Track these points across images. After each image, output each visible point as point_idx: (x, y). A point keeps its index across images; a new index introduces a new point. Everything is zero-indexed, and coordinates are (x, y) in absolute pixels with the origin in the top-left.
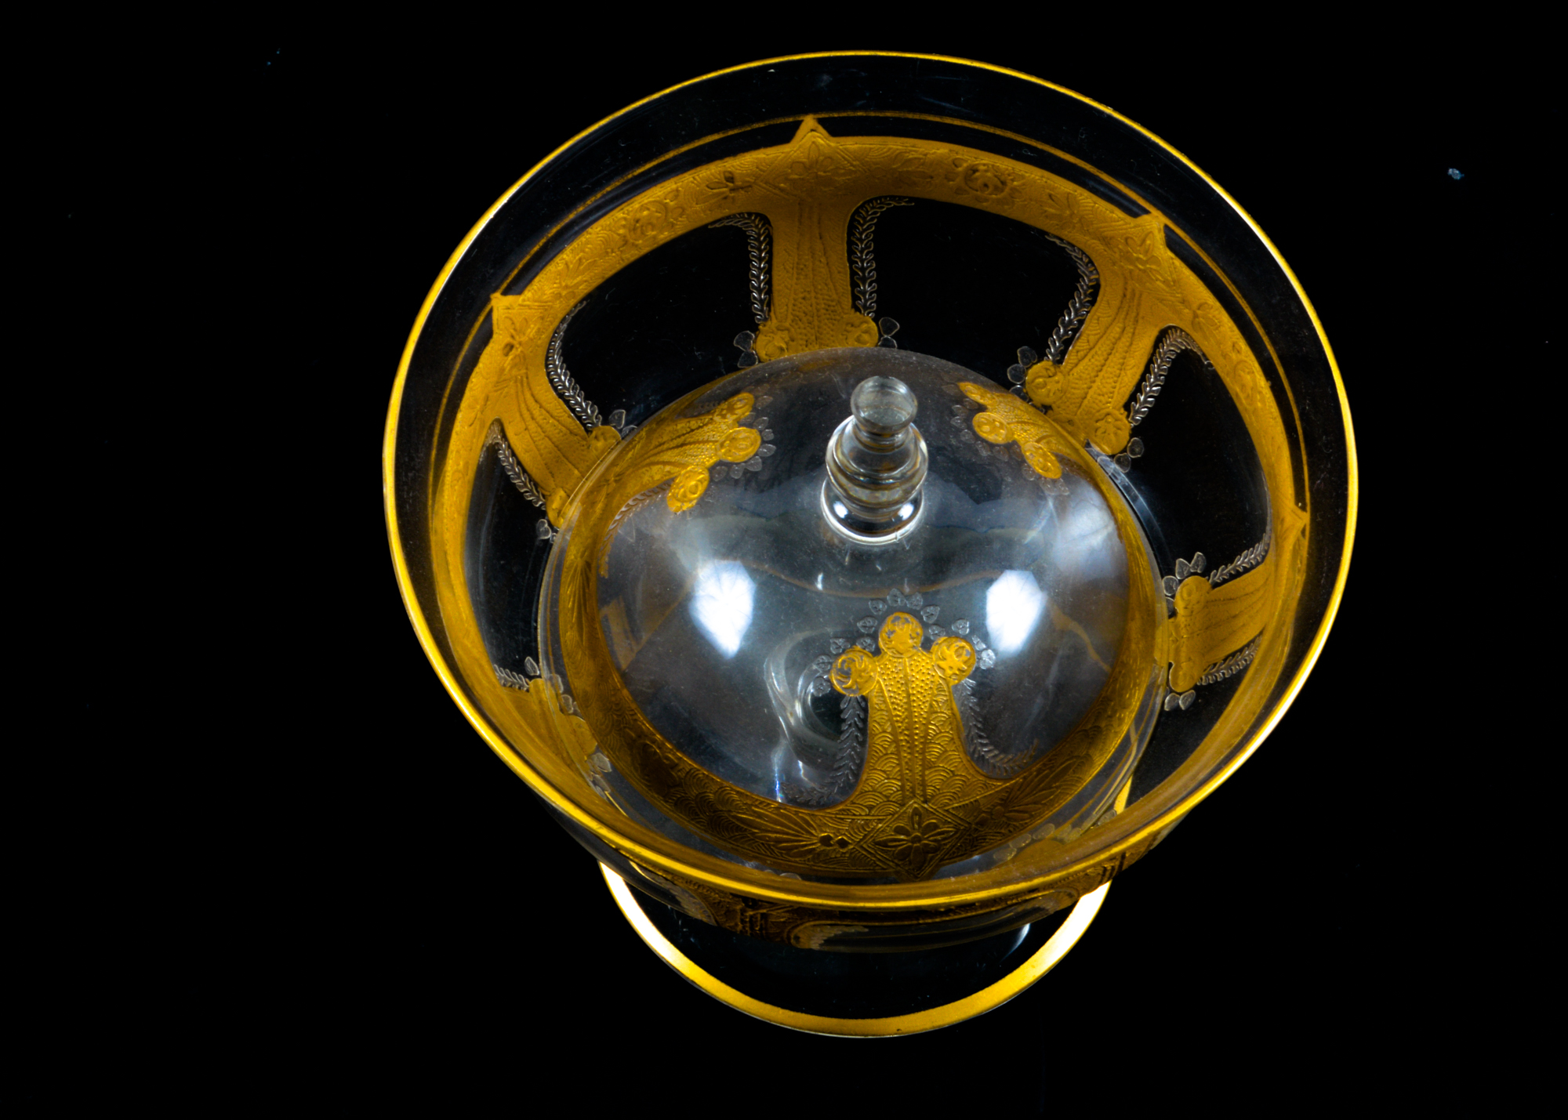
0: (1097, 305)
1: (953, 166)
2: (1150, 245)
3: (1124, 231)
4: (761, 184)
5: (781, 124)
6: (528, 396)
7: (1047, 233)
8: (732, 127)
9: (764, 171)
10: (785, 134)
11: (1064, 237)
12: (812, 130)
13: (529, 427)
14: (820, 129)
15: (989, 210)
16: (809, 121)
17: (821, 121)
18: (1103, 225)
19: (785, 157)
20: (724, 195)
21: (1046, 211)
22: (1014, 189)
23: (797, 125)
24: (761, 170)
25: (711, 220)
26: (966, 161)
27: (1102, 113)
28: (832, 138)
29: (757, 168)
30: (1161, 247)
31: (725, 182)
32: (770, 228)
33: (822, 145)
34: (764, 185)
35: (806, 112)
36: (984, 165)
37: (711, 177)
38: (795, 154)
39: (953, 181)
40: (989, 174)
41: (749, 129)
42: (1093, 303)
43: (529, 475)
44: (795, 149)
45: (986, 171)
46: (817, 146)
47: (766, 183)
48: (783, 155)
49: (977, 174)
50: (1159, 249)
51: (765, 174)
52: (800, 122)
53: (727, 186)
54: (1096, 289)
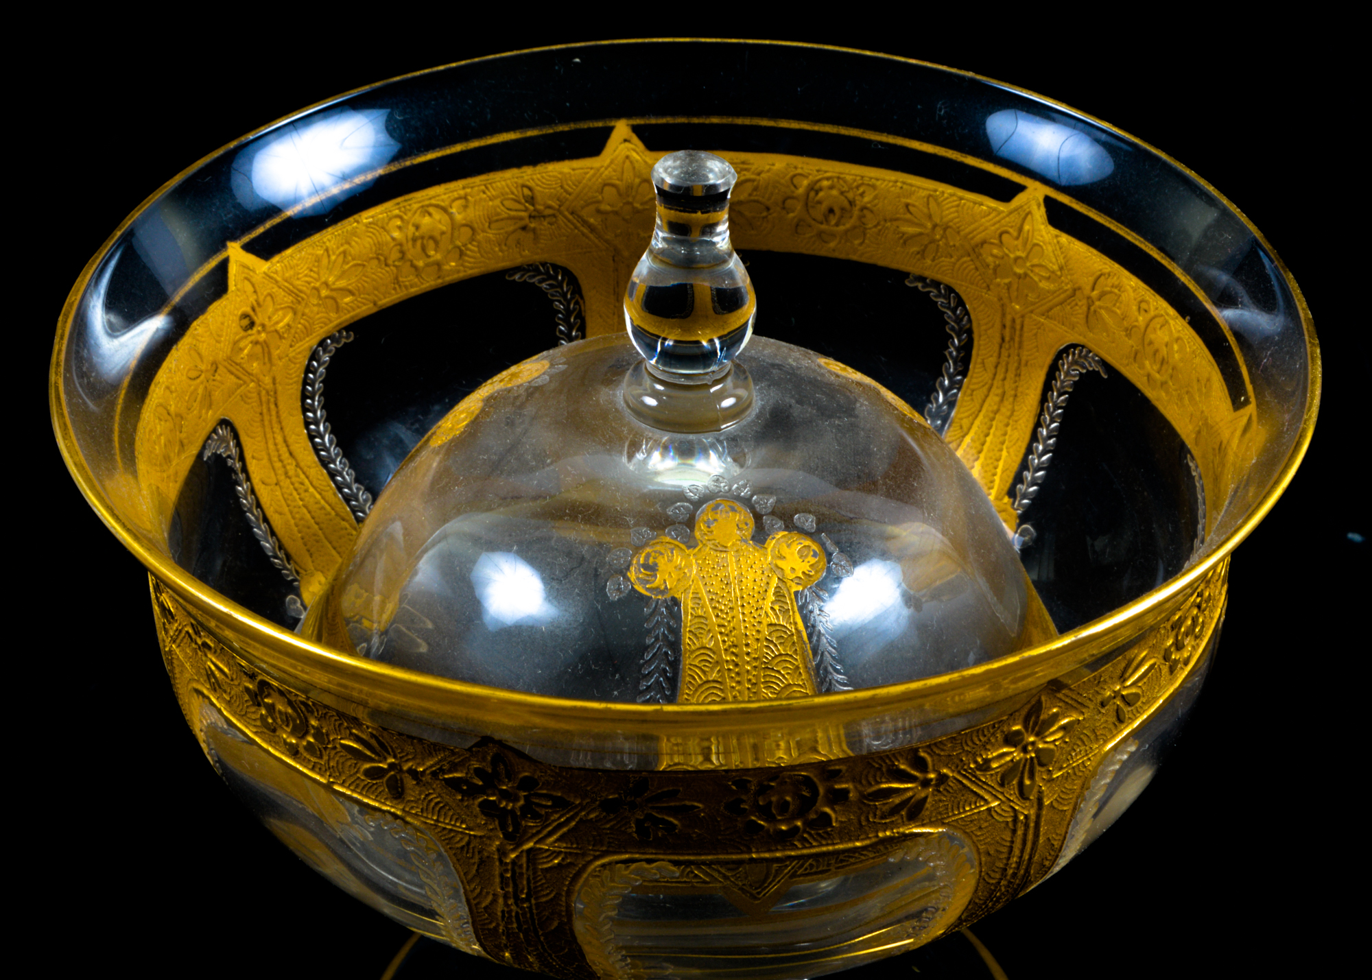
0: (970, 373)
1: (792, 188)
2: (1028, 231)
3: (997, 226)
4: (566, 213)
5: (589, 129)
6: (279, 439)
7: (906, 275)
8: (532, 125)
9: (570, 194)
10: (593, 144)
11: (927, 273)
12: (625, 141)
13: (282, 484)
14: (635, 139)
15: (837, 255)
16: (622, 128)
17: (636, 129)
18: (972, 227)
19: (594, 175)
20: (522, 223)
21: (904, 234)
22: (863, 208)
23: (608, 131)
24: (566, 191)
25: (506, 264)
26: (805, 176)
27: (963, 78)
28: (648, 153)
29: (562, 187)
30: (1042, 227)
31: (523, 201)
32: (581, 302)
33: (637, 161)
34: (570, 217)
35: (619, 116)
36: (828, 179)
37: (507, 190)
38: (607, 172)
39: (793, 212)
40: (835, 192)
41: (551, 131)
42: (964, 373)
43: (278, 540)
44: (606, 165)
45: (831, 187)
46: (631, 162)
47: (572, 213)
48: (592, 172)
49: (821, 194)
50: (1040, 230)
51: (570, 198)
52: (611, 129)
53: (526, 210)
54: (967, 350)
